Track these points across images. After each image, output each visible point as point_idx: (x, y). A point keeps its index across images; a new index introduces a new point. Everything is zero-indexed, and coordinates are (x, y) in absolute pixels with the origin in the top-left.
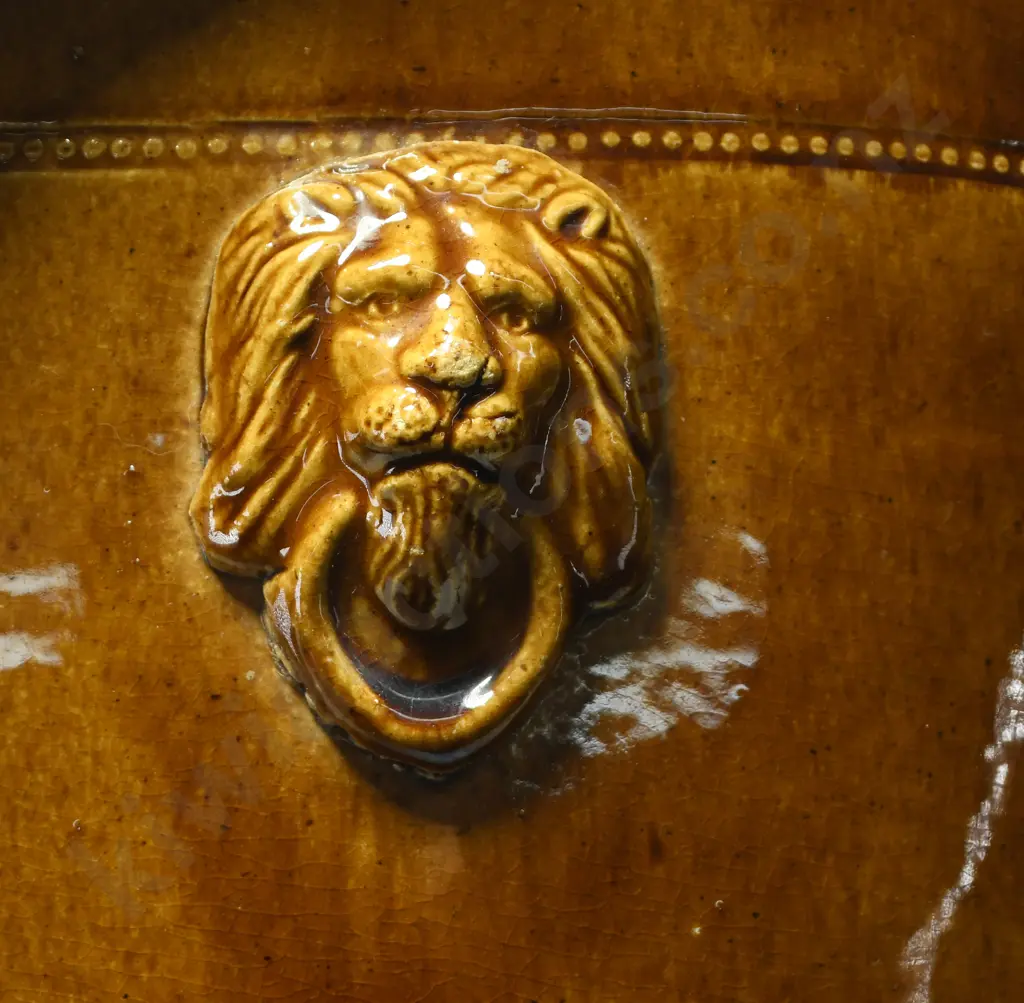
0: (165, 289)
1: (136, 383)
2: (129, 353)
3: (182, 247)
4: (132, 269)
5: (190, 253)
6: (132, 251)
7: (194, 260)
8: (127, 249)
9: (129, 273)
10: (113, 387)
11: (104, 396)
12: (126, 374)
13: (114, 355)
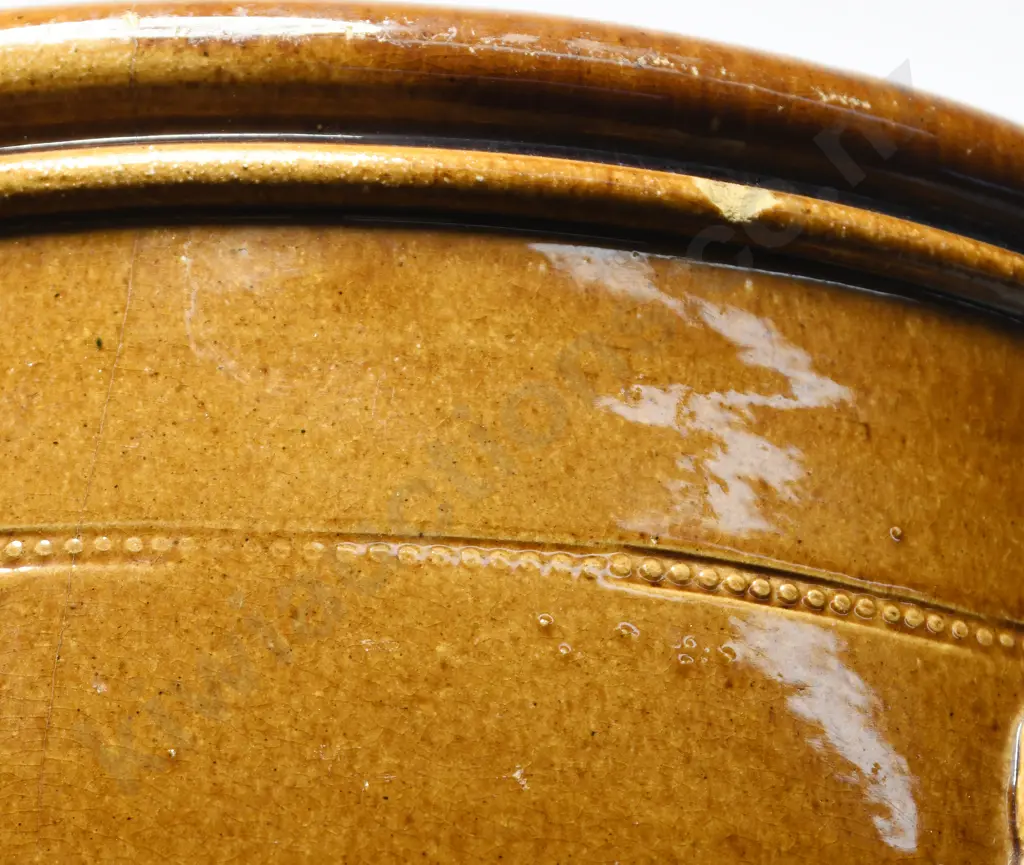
0: (980, 754)
1: (963, 832)
2: (957, 805)
3: (989, 721)
4: (953, 731)
5: (995, 727)
6: (952, 714)
7: (998, 735)
8: (948, 713)
9: (951, 733)
10: (946, 832)
11: (940, 839)
12: (955, 824)
13: (945, 804)
